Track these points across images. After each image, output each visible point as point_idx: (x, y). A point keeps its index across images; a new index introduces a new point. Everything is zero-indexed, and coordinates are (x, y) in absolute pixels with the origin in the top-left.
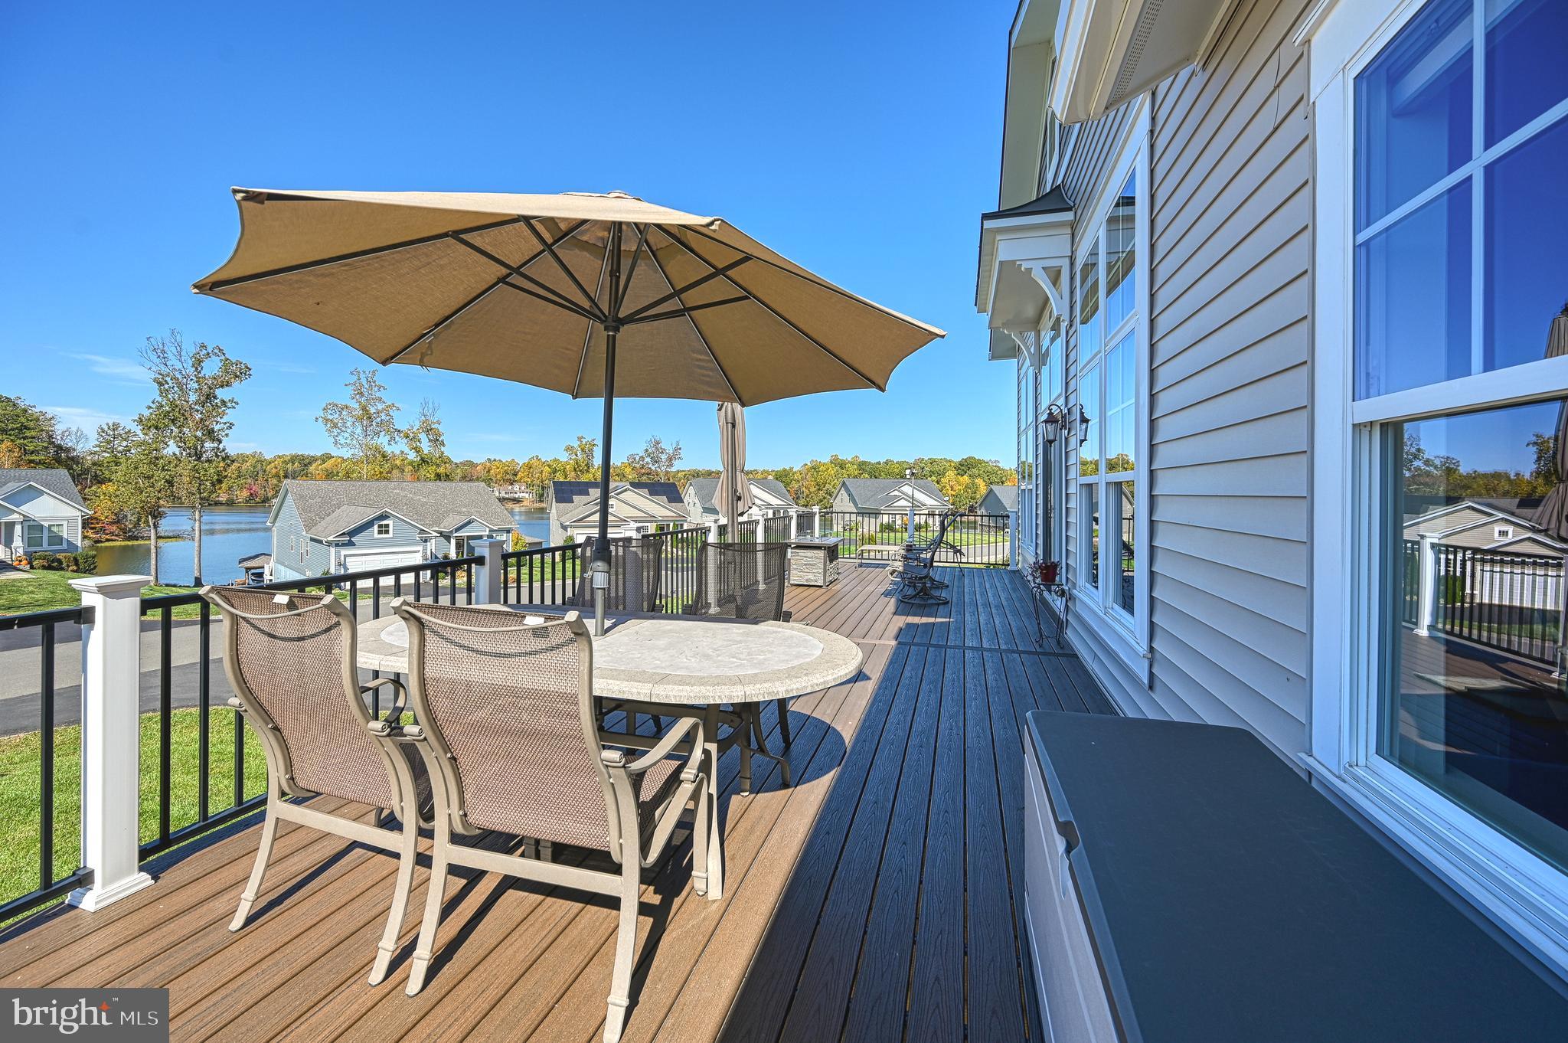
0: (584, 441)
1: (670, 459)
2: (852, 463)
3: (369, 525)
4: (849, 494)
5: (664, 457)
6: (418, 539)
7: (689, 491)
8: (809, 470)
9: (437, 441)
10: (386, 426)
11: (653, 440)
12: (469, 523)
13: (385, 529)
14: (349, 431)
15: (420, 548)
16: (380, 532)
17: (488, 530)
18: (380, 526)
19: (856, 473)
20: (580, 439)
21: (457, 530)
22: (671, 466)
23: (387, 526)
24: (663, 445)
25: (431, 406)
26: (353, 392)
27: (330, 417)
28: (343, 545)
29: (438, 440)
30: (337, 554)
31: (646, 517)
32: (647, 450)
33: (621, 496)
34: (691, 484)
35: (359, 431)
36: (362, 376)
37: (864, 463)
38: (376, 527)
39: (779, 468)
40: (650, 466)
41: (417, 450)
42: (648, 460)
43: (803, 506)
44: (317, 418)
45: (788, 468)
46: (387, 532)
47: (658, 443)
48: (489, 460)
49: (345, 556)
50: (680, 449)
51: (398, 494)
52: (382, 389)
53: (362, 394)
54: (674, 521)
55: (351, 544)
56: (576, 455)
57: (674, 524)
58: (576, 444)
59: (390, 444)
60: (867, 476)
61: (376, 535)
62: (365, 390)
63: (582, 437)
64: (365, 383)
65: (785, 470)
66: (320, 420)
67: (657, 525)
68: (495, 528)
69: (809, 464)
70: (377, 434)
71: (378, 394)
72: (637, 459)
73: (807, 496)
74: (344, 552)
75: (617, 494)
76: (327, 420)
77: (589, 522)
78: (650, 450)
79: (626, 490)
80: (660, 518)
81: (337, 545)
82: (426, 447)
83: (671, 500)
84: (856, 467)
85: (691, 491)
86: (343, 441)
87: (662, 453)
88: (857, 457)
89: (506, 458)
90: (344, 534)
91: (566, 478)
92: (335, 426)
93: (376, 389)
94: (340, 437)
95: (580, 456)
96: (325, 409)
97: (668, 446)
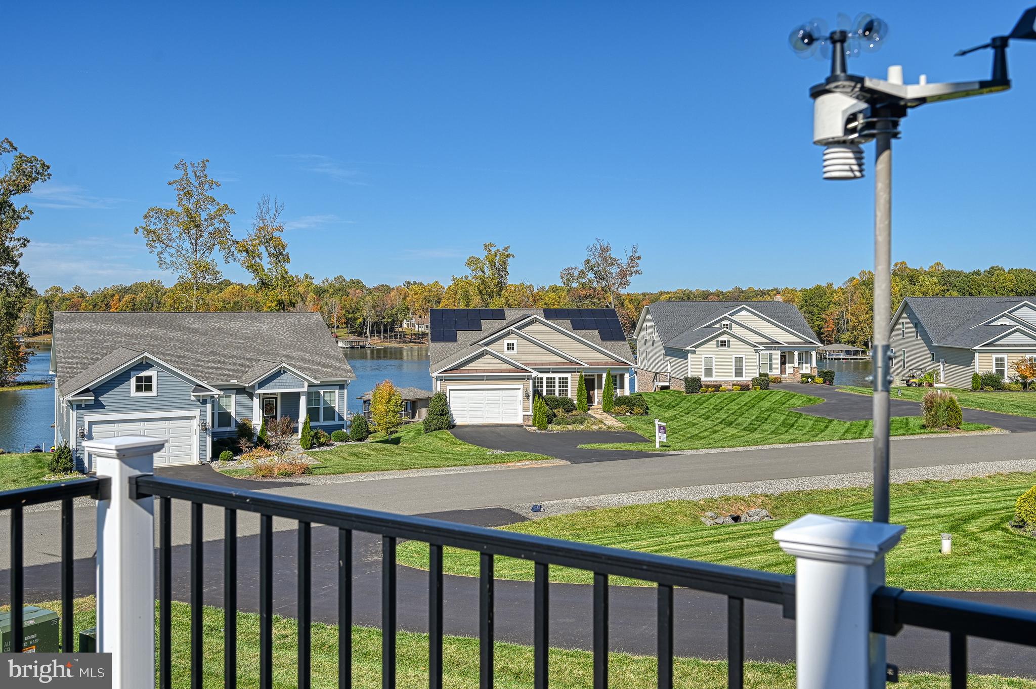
0: (493, 249)
1: (623, 274)
2: (930, 274)
3: (123, 377)
4: (917, 324)
5: (615, 270)
6: (193, 398)
7: (645, 323)
8: (856, 286)
9: (280, 256)
10: (221, 237)
11: (598, 247)
12: (278, 374)
13: (144, 385)
14: (175, 245)
15: (197, 413)
16: (139, 388)
17: (306, 384)
18: (139, 379)
19: (937, 289)
20: (488, 247)
21: (261, 384)
22: (625, 284)
23: (149, 379)
24: (613, 254)
25: (272, 205)
26: (177, 192)
27: (152, 227)
28: (88, 407)
29: (281, 254)
30: (80, 421)
31: (563, 364)
32: (588, 262)
33: (524, 332)
34: (648, 312)
35: (187, 244)
36: (190, 170)
37: (951, 273)
38: (133, 381)
39: (810, 286)
40: (595, 285)
41: (254, 268)
42: (590, 275)
43: (848, 342)
44: (137, 230)
45: (824, 285)
46: (149, 388)
47: (605, 250)
48: (408, 283)
49: (91, 423)
50: (639, 258)
51: (196, 331)
52: (214, 186)
53: (189, 194)
54: (609, 371)
55: (98, 406)
56: (483, 272)
57: (608, 375)
58: (482, 255)
59: (227, 262)
60: (955, 294)
61: (133, 393)
62: (194, 189)
63: (491, 245)
64: (193, 179)
65: (818, 288)
66: (141, 230)
67: (581, 377)
68: (317, 382)
69: (858, 277)
70: (210, 249)
71: (209, 193)
72: (576, 274)
73: (854, 328)
74: (89, 417)
75: (519, 328)
76: (149, 231)
77: (468, 371)
78: (593, 262)
79: (532, 322)
80: (587, 366)
81: (79, 407)
82: (266, 263)
83: (605, 337)
84: (936, 279)
85: (649, 321)
86: (168, 259)
87: (612, 264)
88: (938, 264)
89: (427, 281)
90: (87, 390)
91: (467, 305)
92: (159, 239)
93: (207, 187)
94: (166, 255)
95: (487, 273)
96: (146, 216)
97: (621, 255)
